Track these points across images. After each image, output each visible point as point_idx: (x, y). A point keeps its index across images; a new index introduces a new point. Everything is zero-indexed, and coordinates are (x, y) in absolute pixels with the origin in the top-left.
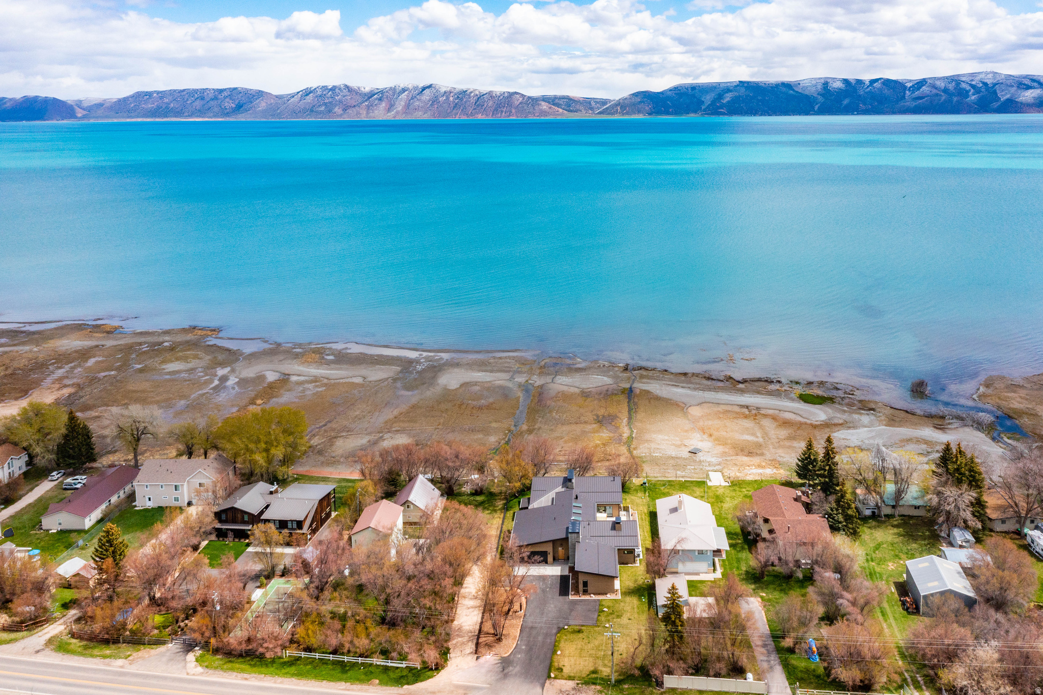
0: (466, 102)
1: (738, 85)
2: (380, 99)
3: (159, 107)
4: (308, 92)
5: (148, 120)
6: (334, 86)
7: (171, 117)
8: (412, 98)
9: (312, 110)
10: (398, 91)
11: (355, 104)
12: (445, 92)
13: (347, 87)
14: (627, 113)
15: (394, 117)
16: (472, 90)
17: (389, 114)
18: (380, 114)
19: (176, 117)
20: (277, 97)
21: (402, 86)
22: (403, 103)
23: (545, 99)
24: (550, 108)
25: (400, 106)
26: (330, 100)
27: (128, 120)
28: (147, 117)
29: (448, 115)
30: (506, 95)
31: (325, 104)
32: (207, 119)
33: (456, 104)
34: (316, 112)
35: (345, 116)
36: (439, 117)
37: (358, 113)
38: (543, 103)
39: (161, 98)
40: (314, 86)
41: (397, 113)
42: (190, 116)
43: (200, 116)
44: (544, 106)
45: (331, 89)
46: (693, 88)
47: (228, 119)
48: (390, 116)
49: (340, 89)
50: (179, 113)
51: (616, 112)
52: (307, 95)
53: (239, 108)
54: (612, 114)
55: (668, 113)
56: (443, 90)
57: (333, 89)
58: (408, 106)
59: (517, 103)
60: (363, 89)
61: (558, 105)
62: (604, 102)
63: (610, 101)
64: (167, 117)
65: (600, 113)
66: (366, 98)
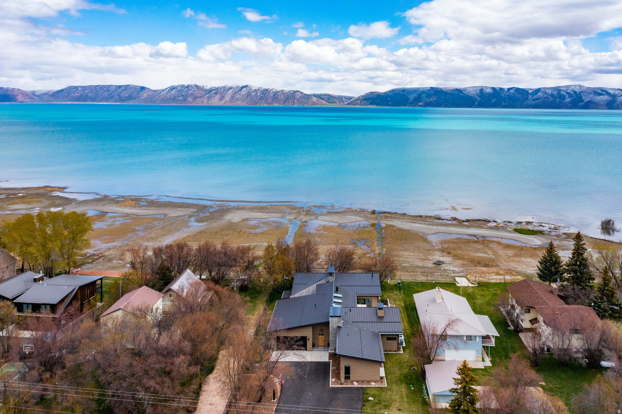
0: (267, 96)
1: (430, 90)
2: (216, 93)
3: (82, 96)
4: (172, 88)
5: (75, 103)
6: (188, 85)
7: (89, 101)
8: (235, 93)
9: (174, 99)
10: (227, 89)
11: (201, 96)
12: (255, 90)
13: (196, 86)
14: (364, 105)
15: (224, 104)
16: (271, 89)
17: (221, 102)
18: (215, 101)
19: (91, 101)
20: (153, 91)
21: (229, 86)
22: (229, 96)
23: (315, 95)
24: (318, 100)
25: (228, 97)
26: (186, 93)
27: (62, 103)
28: (74, 101)
29: (257, 103)
30: (292, 92)
31: (182, 95)
32: (110, 103)
33: (262, 97)
34: (177, 100)
35: (194, 103)
36: (251, 104)
37: (202, 101)
38: (314, 98)
39: (84, 90)
40: (177, 85)
41: (226, 101)
42: (100, 101)
43: (107, 102)
44: (315, 99)
45: (186, 87)
46: (404, 90)
47: (123, 103)
48: (221, 104)
49: (192, 87)
50: (94, 100)
51: (357, 104)
52: (172, 90)
53: (130, 98)
54: (355, 105)
55: (388, 105)
56: (254, 89)
57: (188, 86)
58: (232, 97)
59: (298, 97)
60: (205, 87)
61: (323, 99)
62: (350, 98)
63: (354, 97)
64: (86, 101)
65: (347, 104)
66: (208, 92)
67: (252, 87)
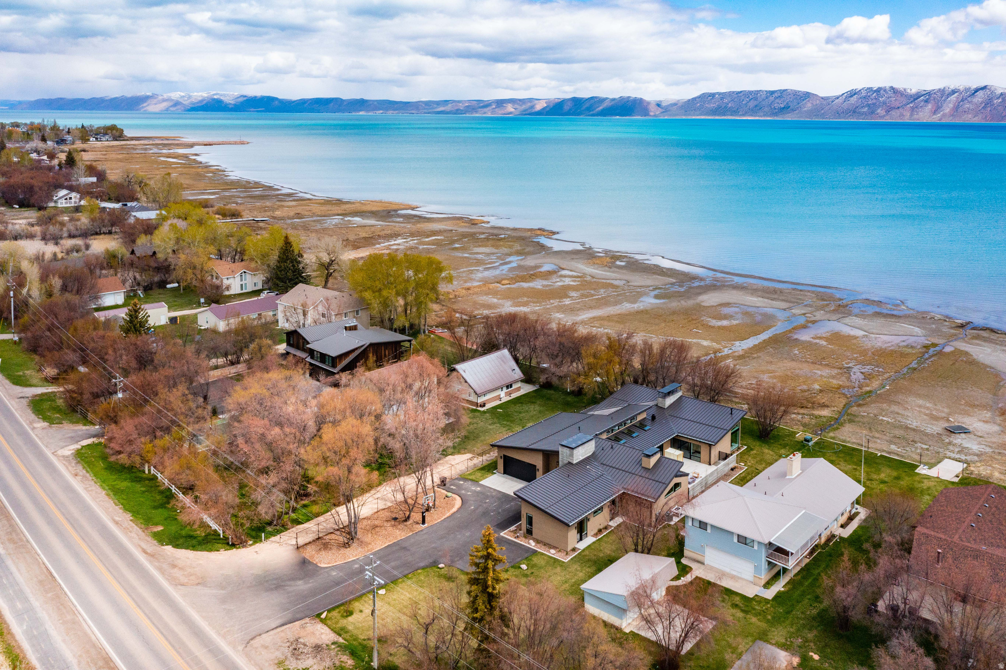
2: (927, 101)
3: (719, 107)
4: (853, 93)
5: (710, 118)
6: (879, 88)
7: (728, 115)
8: (962, 100)
9: (854, 111)
10: (947, 93)
11: (899, 105)
12: (1002, 94)
13: (892, 88)
15: (940, 120)
17: (934, 116)
18: (925, 115)
19: (732, 115)
20: (822, 98)
21: (952, 87)
22: (951, 105)
25: (948, 108)
26: (874, 101)
27: (694, 117)
28: (709, 115)
31: (868, 105)
32: (757, 118)
34: (859, 113)
35: (887, 117)
36: (991, 121)
37: (902, 115)
39: (722, 99)
40: (859, 87)
41: (944, 115)
42: (743, 115)
43: (752, 116)
45: (875, 91)
47: (776, 118)
48: (935, 119)
49: (885, 91)
50: (735, 112)
52: (851, 96)
53: (785, 109)
56: (999, 92)
57: (879, 90)
58: (956, 108)
60: (909, 91)
64: (725, 115)
66: (912, 99)
67: (996, 89)
